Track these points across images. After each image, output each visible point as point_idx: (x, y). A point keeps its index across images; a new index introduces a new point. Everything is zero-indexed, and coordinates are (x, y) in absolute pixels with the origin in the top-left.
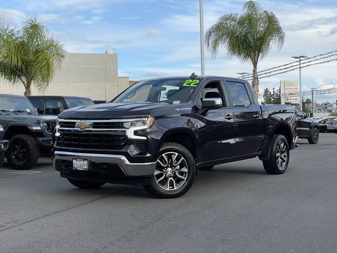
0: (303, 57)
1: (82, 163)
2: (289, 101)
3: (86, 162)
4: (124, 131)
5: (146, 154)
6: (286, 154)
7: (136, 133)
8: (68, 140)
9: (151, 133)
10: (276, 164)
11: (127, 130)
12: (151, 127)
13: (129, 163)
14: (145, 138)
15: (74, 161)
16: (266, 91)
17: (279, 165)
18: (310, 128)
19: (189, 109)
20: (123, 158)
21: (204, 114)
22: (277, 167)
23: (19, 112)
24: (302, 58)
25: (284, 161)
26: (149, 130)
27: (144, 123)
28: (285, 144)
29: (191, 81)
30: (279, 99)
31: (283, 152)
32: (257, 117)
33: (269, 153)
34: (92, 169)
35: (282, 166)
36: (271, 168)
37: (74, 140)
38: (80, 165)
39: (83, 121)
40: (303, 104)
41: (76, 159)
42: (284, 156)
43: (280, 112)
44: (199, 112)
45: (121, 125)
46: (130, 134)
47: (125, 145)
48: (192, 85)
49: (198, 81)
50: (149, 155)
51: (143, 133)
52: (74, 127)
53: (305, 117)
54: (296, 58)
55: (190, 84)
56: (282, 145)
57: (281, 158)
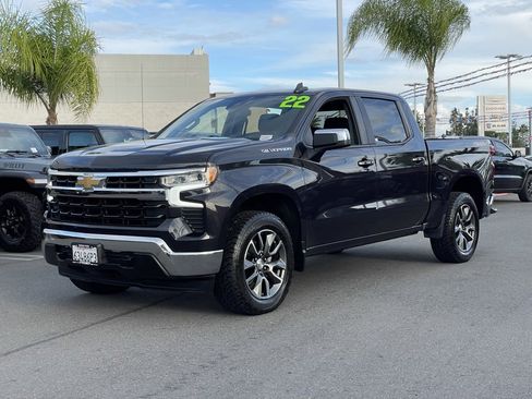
0: (513, 56)
1: (88, 251)
2: (492, 129)
3: (94, 250)
4: (163, 193)
5: (202, 234)
6: (472, 227)
7: (184, 196)
8: (64, 208)
9: (213, 195)
10: (454, 245)
11: (168, 191)
12: (212, 184)
13: (172, 253)
14: (201, 206)
15: (75, 248)
16: (455, 112)
17: (460, 247)
18: (523, 175)
19: (288, 150)
20: (161, 242)
21: (317, 158)
22: (456, 252)
23: (17, 152)
24: (511, 59)
25: (469, 239)
26: (209, 191)
27: (200, 177)
28: (472, 209)
29: (295, 98)
30: (476, 126)
31: (469, 223)
32: (418, 162)
33: (442, 225)
34: (105, 262)
35: (465, 248)
36: (446, 252)
37: (77, 210)
38: (85, 255)
39: (90, 174)
40: (515, 132)
41: (77, 244)
42: (470, 230)
43: (465, 152)
44: (308, 155)
45: (155, 182)
46: (173, 199)
47: (164, 218)
48: (296, 105)
49: (307, 98)
50: (207, 237)
51: (198, 196)
52: (73, 185)
53: (514, 157)
54: (502, 58)
55: (292, 103)
56: (466, 210)
57: (465, 234)
